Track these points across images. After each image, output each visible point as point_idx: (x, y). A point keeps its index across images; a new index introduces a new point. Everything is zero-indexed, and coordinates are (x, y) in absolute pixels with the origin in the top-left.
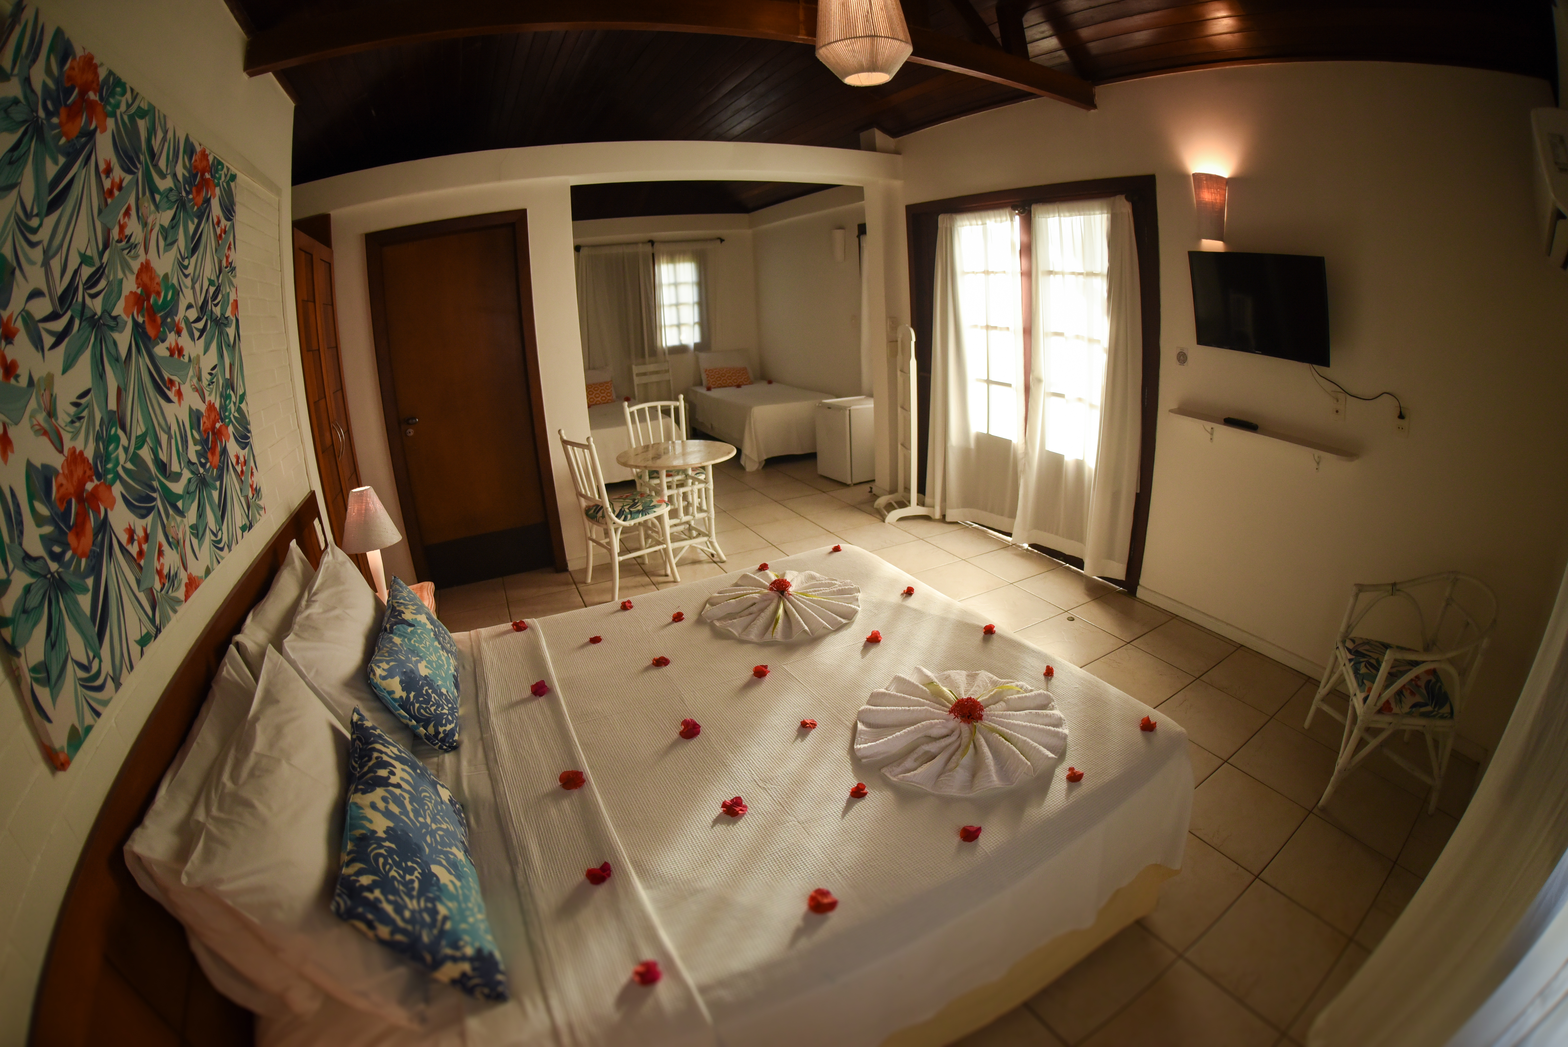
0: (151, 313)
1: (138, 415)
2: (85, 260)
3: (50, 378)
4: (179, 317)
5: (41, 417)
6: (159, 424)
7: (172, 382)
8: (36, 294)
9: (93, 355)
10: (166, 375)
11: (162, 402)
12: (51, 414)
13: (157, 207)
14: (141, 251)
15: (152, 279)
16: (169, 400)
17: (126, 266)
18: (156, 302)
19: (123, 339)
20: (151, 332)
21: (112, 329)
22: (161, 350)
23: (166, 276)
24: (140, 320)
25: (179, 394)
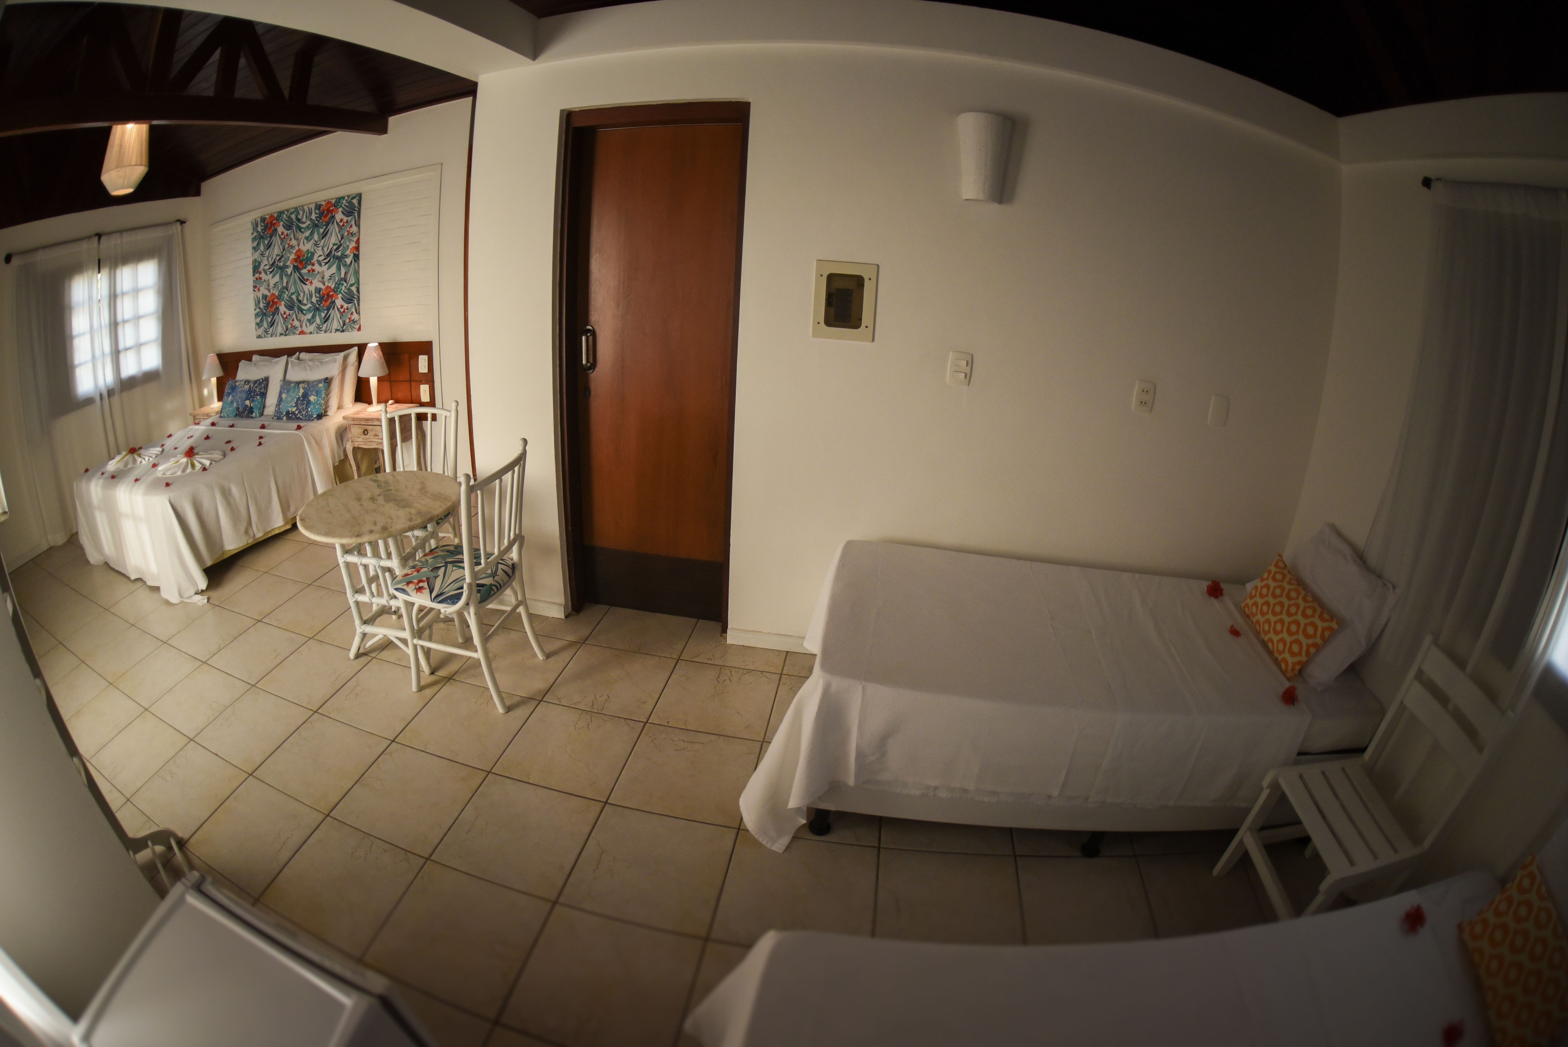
0: (301, 262)
1: (293, 287)
2: (277, 255)
3: (269, 280)
4: (315, 260)
5: (266, 286)
6: (300, 290)
7: (308, 280)
8: (266, 265)
9: (280, 275)
10: (305, 278)
11: (302, 284)
12: (268, 286)
13: (303, 233)
15: (301, 253)
16: (306, 284)
17: (291, 253)
18: (302, 258)
19: (289, 271)
20: (300, 266)
21: (286, 268)
22: (304, 271)
23: (308, 250)
24: (296, 264)
25: (311, 283)
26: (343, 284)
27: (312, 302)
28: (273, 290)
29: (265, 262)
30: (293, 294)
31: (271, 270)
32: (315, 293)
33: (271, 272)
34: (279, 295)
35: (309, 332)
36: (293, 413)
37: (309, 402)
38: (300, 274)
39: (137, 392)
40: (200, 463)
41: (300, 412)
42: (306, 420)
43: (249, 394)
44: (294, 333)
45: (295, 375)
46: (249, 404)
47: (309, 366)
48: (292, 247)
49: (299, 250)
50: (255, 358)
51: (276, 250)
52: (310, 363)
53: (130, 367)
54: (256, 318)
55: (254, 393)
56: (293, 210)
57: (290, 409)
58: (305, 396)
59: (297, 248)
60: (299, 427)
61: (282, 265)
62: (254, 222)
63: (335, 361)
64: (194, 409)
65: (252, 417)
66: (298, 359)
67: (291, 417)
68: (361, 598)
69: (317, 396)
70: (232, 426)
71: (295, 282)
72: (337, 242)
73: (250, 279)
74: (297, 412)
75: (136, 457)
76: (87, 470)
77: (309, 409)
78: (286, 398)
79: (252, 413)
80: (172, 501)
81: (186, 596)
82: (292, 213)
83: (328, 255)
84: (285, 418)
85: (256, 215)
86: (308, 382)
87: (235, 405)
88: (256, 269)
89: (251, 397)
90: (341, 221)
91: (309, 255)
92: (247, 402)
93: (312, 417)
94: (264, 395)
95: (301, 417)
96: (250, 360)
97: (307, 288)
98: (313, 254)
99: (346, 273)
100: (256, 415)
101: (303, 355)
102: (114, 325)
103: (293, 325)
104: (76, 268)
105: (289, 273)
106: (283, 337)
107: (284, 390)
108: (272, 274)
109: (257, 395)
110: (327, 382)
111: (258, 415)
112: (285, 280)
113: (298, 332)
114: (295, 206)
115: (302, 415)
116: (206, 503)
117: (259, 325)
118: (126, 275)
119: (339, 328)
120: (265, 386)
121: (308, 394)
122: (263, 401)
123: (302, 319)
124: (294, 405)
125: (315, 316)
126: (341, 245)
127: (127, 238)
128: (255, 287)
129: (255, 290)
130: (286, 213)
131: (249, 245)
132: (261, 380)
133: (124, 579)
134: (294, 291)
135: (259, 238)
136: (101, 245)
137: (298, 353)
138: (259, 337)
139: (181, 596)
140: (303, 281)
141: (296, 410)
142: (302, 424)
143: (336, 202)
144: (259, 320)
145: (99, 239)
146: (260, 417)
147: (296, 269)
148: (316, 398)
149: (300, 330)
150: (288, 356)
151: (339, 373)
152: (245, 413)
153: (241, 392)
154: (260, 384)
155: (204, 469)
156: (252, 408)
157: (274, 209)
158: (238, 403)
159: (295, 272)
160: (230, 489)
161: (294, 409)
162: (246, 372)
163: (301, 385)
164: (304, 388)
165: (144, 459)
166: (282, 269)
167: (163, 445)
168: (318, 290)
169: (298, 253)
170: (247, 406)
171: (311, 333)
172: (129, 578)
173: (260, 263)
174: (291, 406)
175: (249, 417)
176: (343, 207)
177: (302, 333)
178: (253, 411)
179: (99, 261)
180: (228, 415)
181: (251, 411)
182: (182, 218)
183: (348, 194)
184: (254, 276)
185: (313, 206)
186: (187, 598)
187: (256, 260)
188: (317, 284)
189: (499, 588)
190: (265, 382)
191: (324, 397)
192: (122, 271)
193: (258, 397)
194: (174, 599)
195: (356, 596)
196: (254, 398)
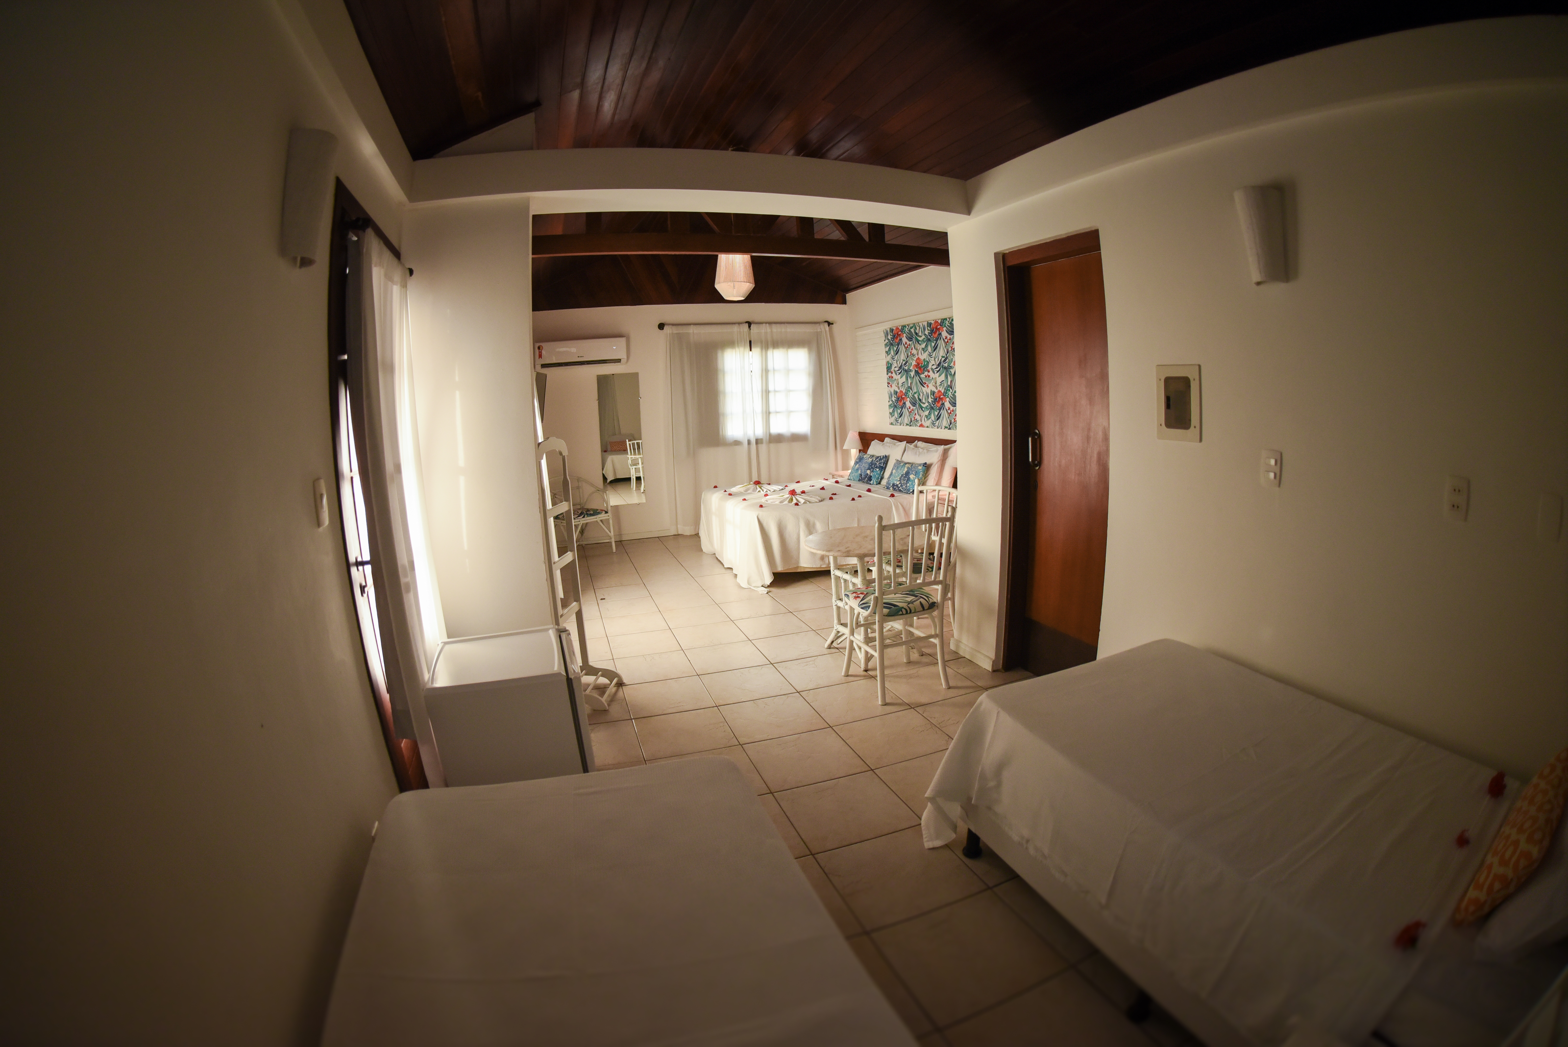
0: (920, 368)
1: (915, 388)
2: (903, 360)
4: (929, 368)
5: (896, 384)
6: (920, 391)
7: (926, 383)
8: (896, 367)
9: (906, 376)
10: (924, 381)
11: (922, 387)
12: (898, 384)
13: (920, 345)
14: (917, 355)
15: (920, 361)
16: (924, 387)
17: (913, 359)
18: (921, 365)
19: (912, 374)
20: (920, 372)
22: (922, 376)
23: (924, 359)
24: (917, 370)
25: (928, 386)
26: (950, 390)
27: (928, 402)
28: (902, 388)
29: (895, 365)
30: (915, 393)
31: (899, 371)
32: (931, 394)
33: (900, 373)
34: (905, 392)
35: (926, 426)
36: (897, 485)
37: (909, 479)
38: (920, 378)
39: (783, 447)
40: (797, 500)
41: (902, 486)
42: (905, 492)
43: (870, 466)
44: (916, 425)
45: (909, 457)
46: (869, 473)
47: (919, 452)
48: (914, 355)
49: (918, 358)
50: (887, 440)
51: (902, 356)
52: (921, 450)
53: (779, 427)
54: (889, 409)
55: (875, 465)
56: (912, 325)
57: (895, 483)
58: (907, 474)
59: (917, 357)
60: (892, 496)
61: (907, 369)
62: (885, 331)
63: (937, 451)
64: (837, 470)
65: (870, 484)
66: (916, 446)
67: (895, 488)
68: (840, 604)
69: (915, 475)
70: (849, 486)
71: (916, 383)
72: (944, 355)
73: (885, 376)
74: (899, 485)
75: (757, 487)
76: (715, 487)
77: (908, 485)
78: (895, 473)
79: (870, 481)
80: (759, 517)
81: (754, 585)
82: (912, 328)
83: (939, 365)
84: (891, 488)
85: (887, 326)
86: (912, 464)
87: (859, 472)
88: (889, 369)
89: (872, 468)
90: (946, 338)
91: (926, 364)
92: (868, 472)
93: (909, 491)
94: (883, 469)
95: (902, 489)
96: (883, 441)
97: (925, 390)
98: (928, 363)
99: (951, 381)
100: (873, 483)
101: (920, 444)
102: (766, 393)
103: (916, 418)
104: (731, 343)
105: (912, 376)
106: (908, 427)
107: (895, 467)
108: (900, 375)
109: (877, 467)
110: (926, 466)
111: (875, 483)
112: (909, 381)
113: (919, 425)
114: (913, 322)
115: (903, 488)
116: (790, 528)
117: (892, 414)
118: (777, 357)
119: (947, 426)
120: (884, 462)
121: (909, 473)
122: (882, 473)
123: (922, 415)
124: (899, 479)
125: (931, 414)
126: (946, 358)
127: (776, 329)
128: (889, 383)
129: (889, 386)
130: (907, 327)
131: (884, 350)
132: (882, 457)
133: (721, 565)
134: (916, 391)
135: (890, 344)
136: (752, 331)
137: (917, 441)
138: (892, 424)
139: (749, 583)
140: (922, 384)
141: (900, 483)
142: (896, 494)
143: (941, 322)
144: (891, 410)
145: (749, 327)
146: (876, 485)
147: (917, 373)
148: (914, 477)
149: (920, 423)
150: (907, 443)
151: (938, 461)
152: (865, 479)
153: (866, 462)
154: (881, 459)
155: (797, 504)
156: (871, 477)
157: (899, 323)
158: (861, 471)
159: (916, 375)
160: (814, 524)
161: (898, 483)
162: (876, 449)
163: (907, 465)
164: (908, 468)
165: (763, 491)
166: (907, 371)
167: (786, 486)
168: (933, 393)
169: (918, 361)
170: (868, 474)
171: (928, 427)
172: (723, 565)
173: (891, 365)
174: (896, 480)
175: (868, 483)
176: (946, 327)
177: (921, 426)
178: (872, 479)
179: (750, 342)
180: (853, 478)
181: (870, 478)
182: (830, 320)
183: (949, 317)
184: (887, 374)
185: (925, 324)
186: (754, 587)
187: (888, 362)
188: (932, 387)
189: (909, 612)
190: (886, 459)
191: (921, 478)
192: (773, 352)
193: (878, 470)
194: (744, 584)
195: (838, 601)
196: (874, 469)
